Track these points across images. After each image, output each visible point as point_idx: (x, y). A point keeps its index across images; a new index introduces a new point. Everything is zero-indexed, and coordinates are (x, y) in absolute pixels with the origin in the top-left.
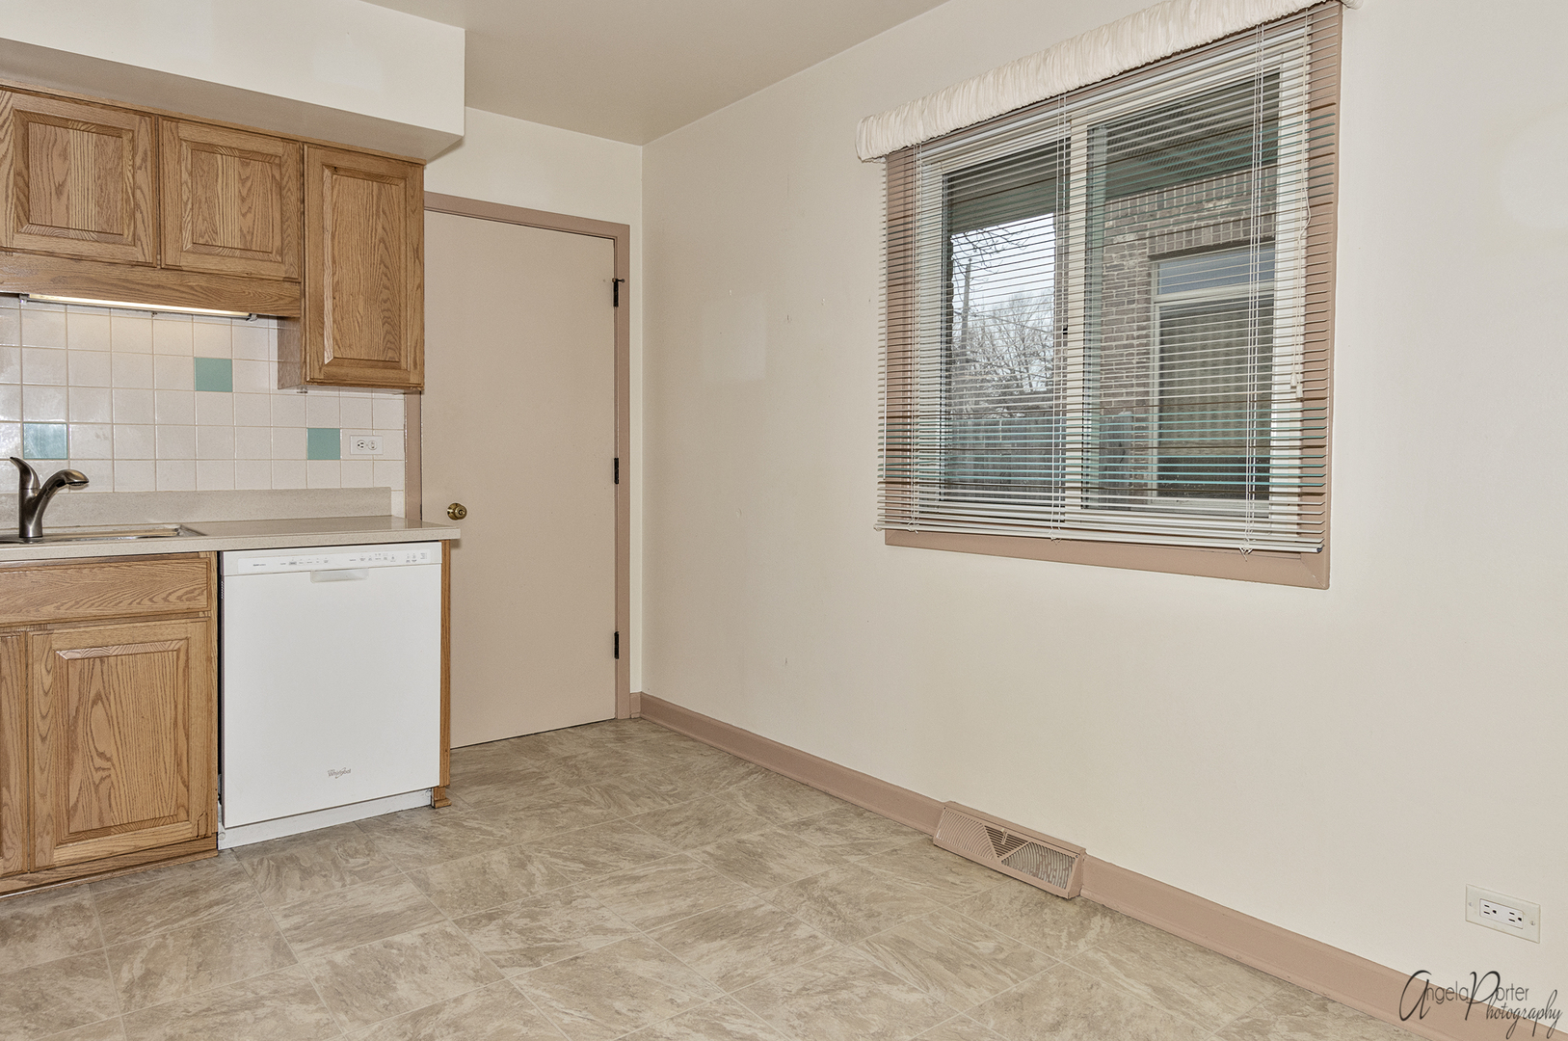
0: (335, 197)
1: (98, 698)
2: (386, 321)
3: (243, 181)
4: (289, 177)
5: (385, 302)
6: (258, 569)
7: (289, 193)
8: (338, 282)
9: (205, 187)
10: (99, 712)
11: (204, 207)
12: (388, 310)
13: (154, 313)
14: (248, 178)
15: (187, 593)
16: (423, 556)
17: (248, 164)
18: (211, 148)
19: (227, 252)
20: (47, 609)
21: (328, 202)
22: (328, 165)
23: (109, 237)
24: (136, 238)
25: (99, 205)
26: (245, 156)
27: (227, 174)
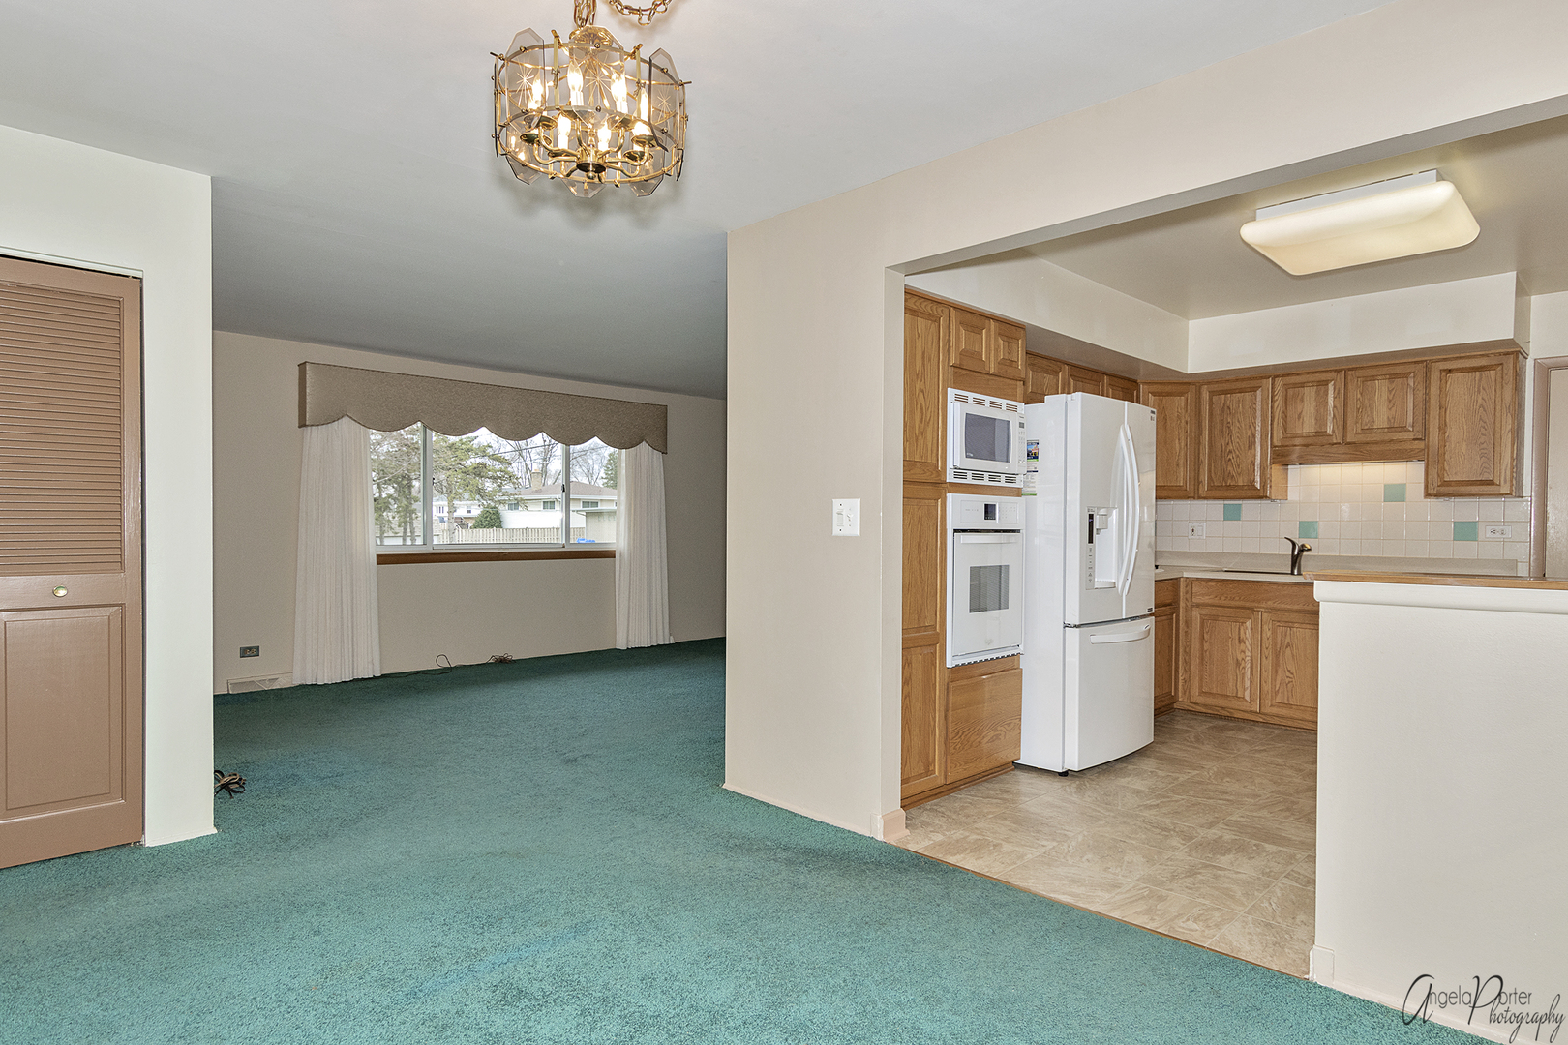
0: (1448, 387)
1: (1288, 645)
2: (1483, 455)
3: (1390, 391)
4: (1418, 382)
5: (1483, 444)
7: (1418, 392)
8: (1448, 437)
9: (1369, 399)
10: (1288, 651)
11: (1368, 409)
12: (1485, 449)
14: (1393, 389)
17: (1394, 381)
18: (1373, 378)
19: (1380, 430)
20: (1269, 602)
21: (1444, 390)
22: (1444, 370)
23: (1320, 433)
24: (1333, 431)
25: (1316, 419)
26: (1393, 377)
27: (1381, 389)
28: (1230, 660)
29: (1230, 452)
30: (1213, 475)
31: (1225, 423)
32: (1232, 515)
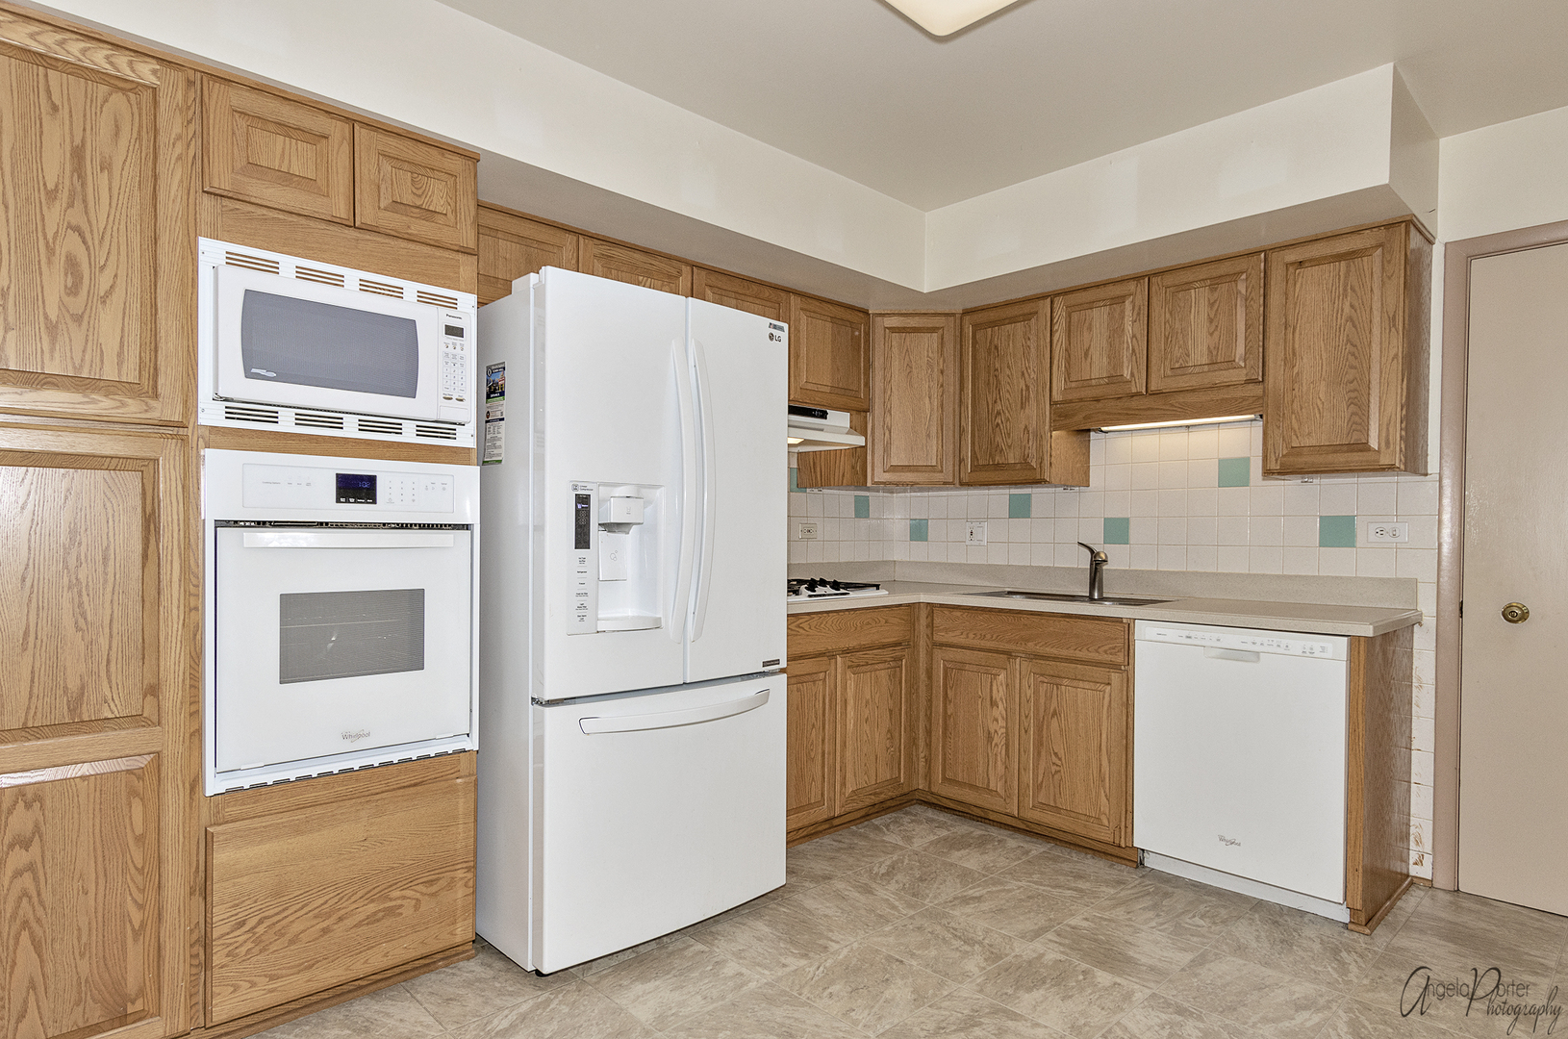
0: (1297, 290)
2: (1351, 402)
3: (1211, 305)
4: (1253, 287)
5: (1352, 382)
6: (1161, 638)
7: (1252, 302)
8: (1298, 373)
9: (1181, 320)
10: (1054, 722)
11: (1180, 336)
12: (1355, 390)
13: (1188, 427)
14: (1216, 301)
15: (1110, 649)
16: (1323, 650)
17: (1217, 288)
18: (1187, 286)
19: (1197, 370)
20: (1030, 644)
21: (1291, 298)
22: (1292, 264)
23: (1114, 378)
24: (1132, 375)
25: (1109, 357)
26: (1214, 283)
27: (1199, 304)
28: (980, 732)
29: (999, 413)
30: (976, 448)
31: (992, 369)
32: (1020, 510)
